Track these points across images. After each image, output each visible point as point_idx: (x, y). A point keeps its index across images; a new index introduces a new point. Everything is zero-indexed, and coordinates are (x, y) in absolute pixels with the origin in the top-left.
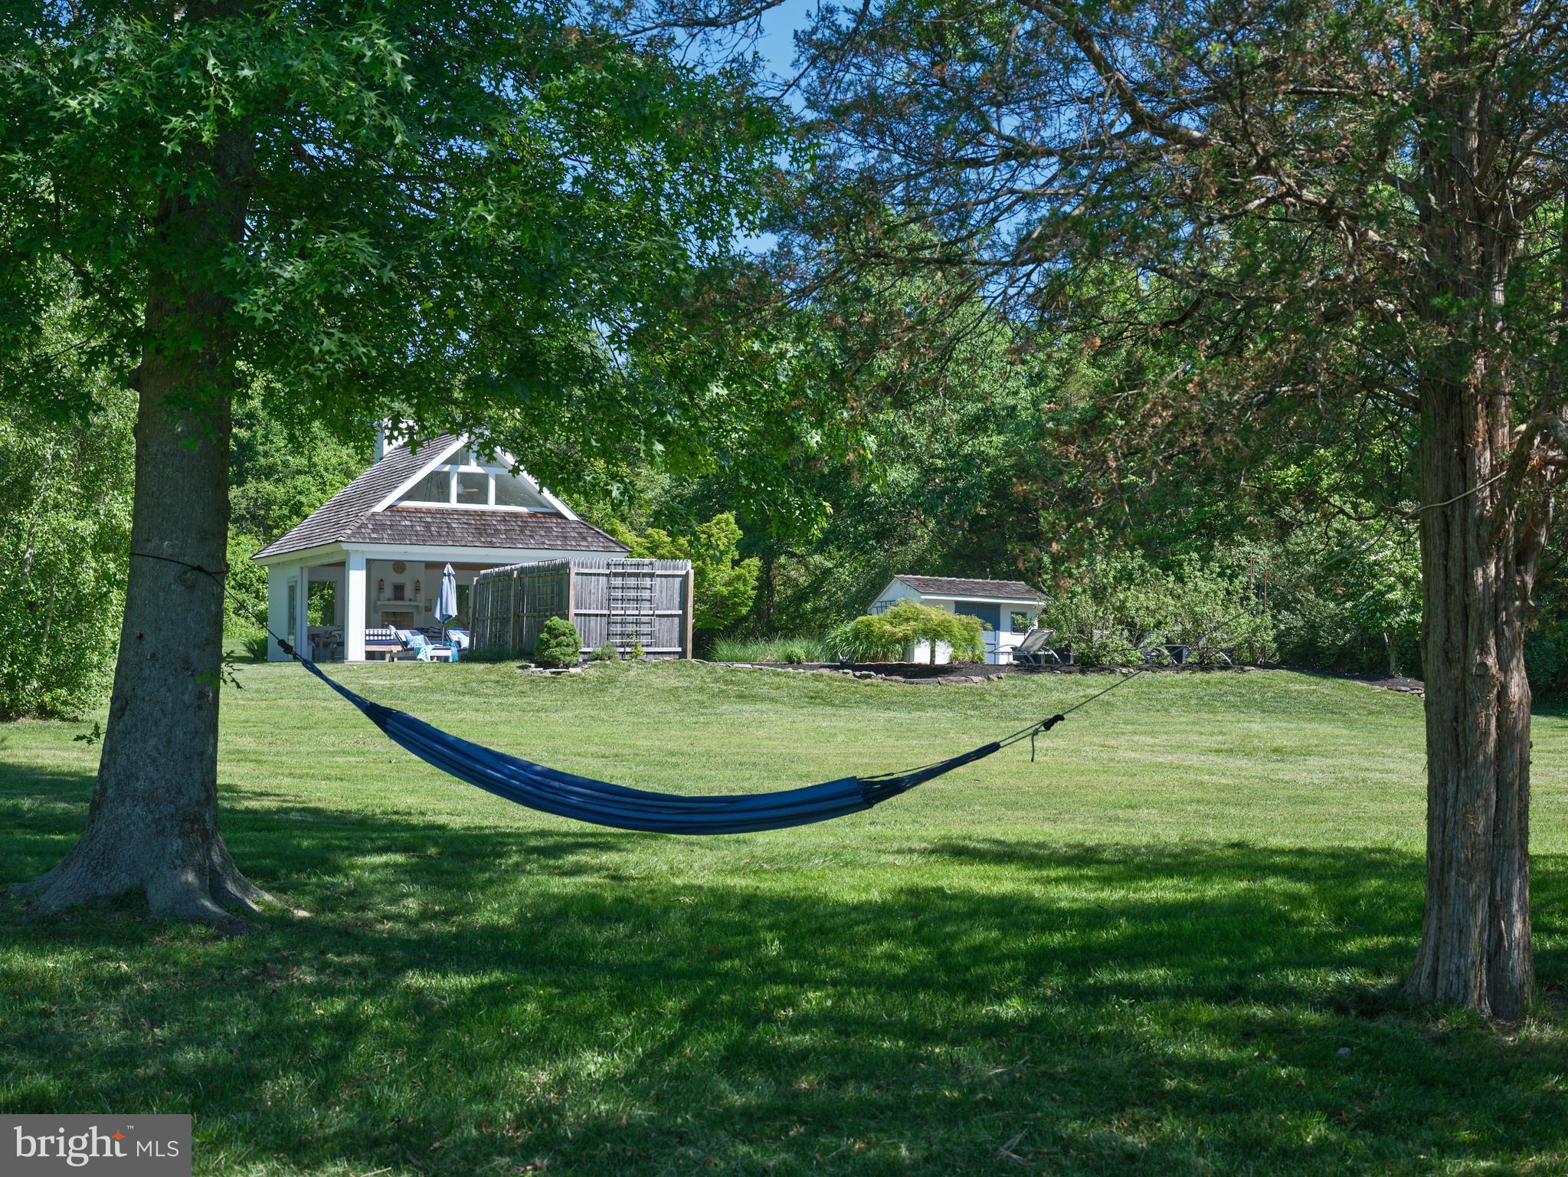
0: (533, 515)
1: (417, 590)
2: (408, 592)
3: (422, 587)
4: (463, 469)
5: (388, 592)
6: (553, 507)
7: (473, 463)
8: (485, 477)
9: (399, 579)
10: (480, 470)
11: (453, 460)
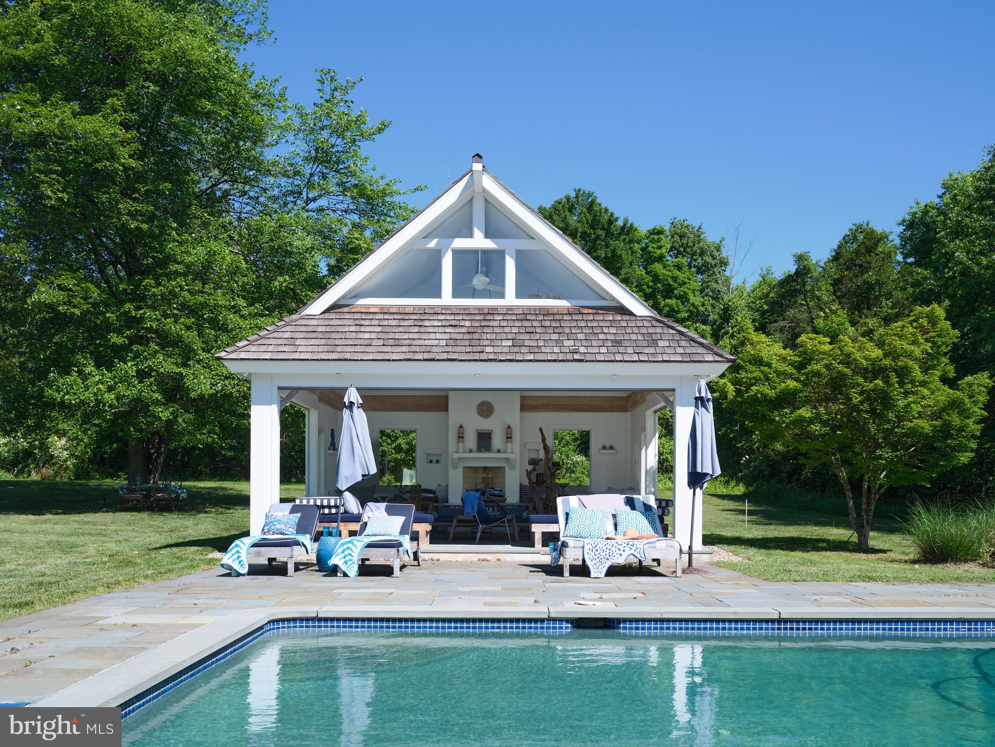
0: (578, 311)
1: (509, 437)
2: (497, 441)
3: (516, 434)
4: (460, 243)
5: (471, 441)
6: (614, 299)
7: (478, 234)
8: (500, 254)
9: (484, 424)
10: (490, 244)
11: (438, 230)
